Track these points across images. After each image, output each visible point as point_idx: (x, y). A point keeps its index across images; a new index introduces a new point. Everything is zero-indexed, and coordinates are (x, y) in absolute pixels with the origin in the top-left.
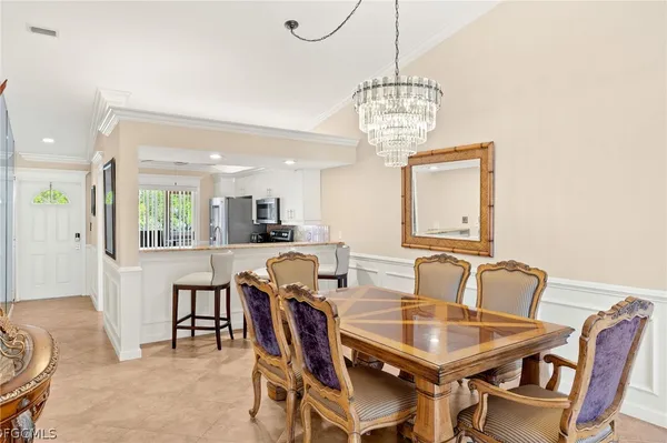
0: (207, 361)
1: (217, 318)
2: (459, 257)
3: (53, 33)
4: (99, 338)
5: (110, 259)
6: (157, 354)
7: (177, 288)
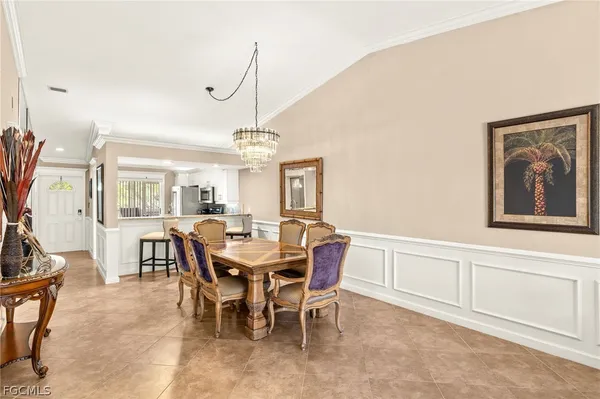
0: (159, 283)
1: (167, 259)
2: (301, 221)
3: (65, 91)
4: (95, 273)
5: (100, 225)
6: (129, 280)
7: (142, 241)
